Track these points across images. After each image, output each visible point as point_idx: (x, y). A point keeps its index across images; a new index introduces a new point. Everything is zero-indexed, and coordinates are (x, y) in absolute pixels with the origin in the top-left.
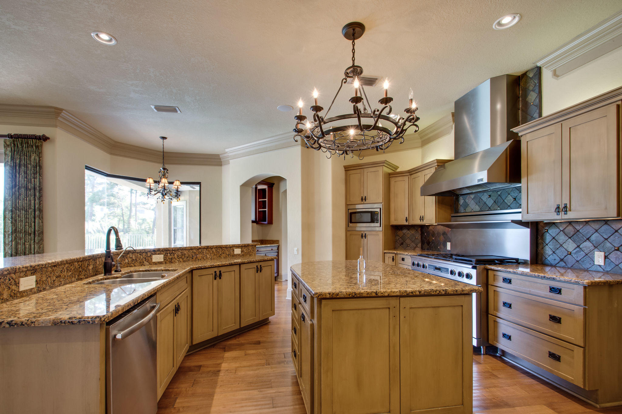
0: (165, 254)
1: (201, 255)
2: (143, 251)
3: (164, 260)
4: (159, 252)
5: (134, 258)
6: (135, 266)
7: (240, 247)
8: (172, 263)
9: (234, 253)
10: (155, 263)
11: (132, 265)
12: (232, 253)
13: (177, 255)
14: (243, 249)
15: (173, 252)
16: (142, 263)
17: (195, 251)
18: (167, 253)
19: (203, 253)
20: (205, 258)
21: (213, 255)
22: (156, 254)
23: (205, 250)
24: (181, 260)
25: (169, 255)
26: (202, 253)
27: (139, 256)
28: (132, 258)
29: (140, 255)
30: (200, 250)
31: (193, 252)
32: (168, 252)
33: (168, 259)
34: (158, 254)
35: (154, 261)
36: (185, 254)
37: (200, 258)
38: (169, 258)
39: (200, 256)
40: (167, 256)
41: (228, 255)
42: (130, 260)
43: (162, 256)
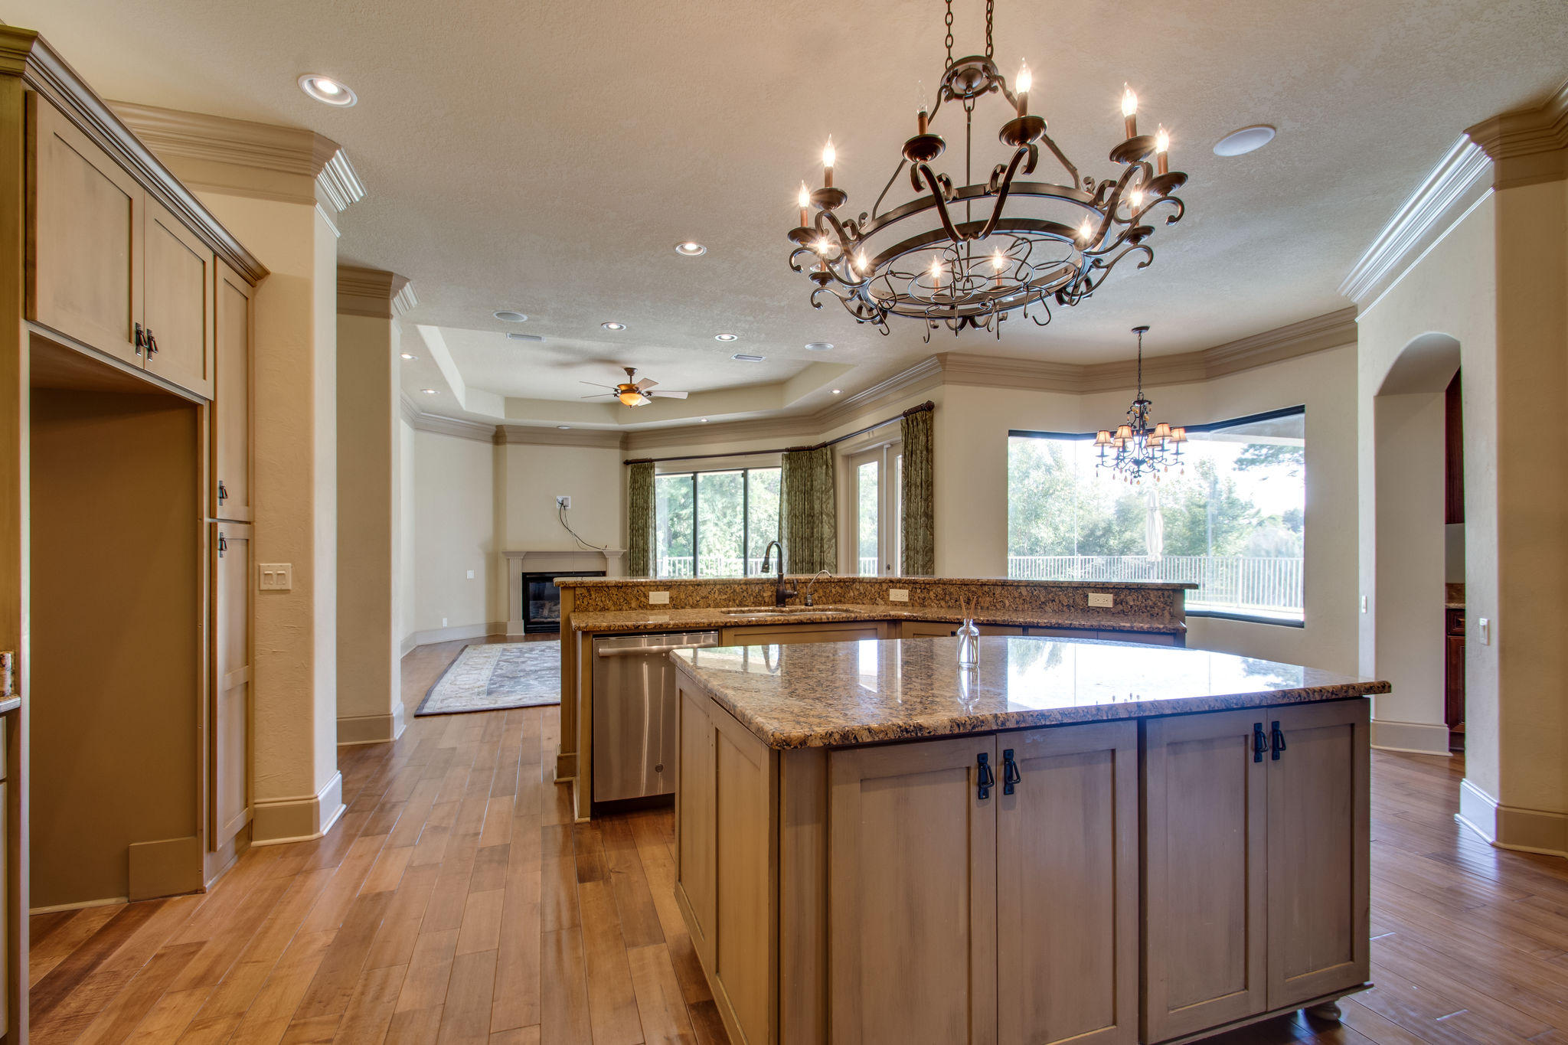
0: (912, 588)
1: (988, 599)
2: (874, 581)
3: (910, 599)
4: (901, 585)
5: (862, 591)
6: (863, 604)
7: (1111, 591)
8: (925, 606)
9: (1087, 604)
10: (895, 604)
11: (859, 601)
12: (1081, 603)
13: (934, 593)
14: (1122, 597)
15: (927, 586)
16: (874, 600)
17: (974, 589)
18: (916, 588)
19: (994, 594)
20: (999, 607)
21: (1021, 601)
22: (896, 588)
23: (1000, 588)
24: (943, 603)
25: (919, 591)
26: (991, 594)
27: (869, 588)
28: (859, 589)
29: (871, 586)
30: (986, 588)
31: (969, 590)
32: (918, 586)
33: (917, 598)
34: (900, 588)
35: (892, 598)
36: (951, 594)
37: (986, 605)
38: (919, 598)
39: (986, 601)
40: (916, 592)
41: (1068, 606)
42: (856, 593)
43: (906, 592)
